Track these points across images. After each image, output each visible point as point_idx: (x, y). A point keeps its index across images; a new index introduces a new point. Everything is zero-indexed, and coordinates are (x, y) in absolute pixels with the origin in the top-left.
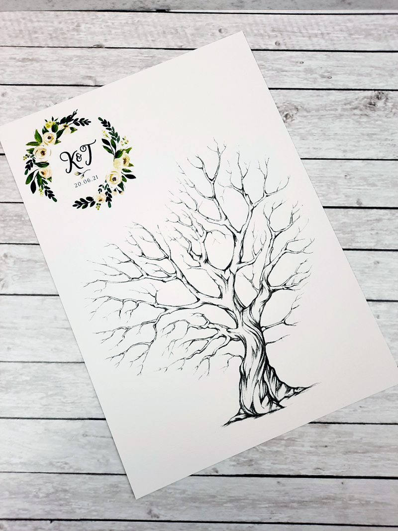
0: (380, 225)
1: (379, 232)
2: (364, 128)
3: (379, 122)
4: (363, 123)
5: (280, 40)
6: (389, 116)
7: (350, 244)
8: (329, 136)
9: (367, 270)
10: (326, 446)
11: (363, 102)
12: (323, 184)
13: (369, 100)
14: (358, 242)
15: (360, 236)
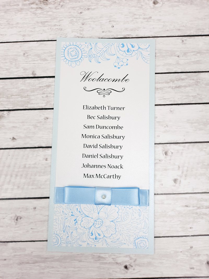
0: (49, 89)
1: (49, 95)
2: (39, 18)
3: (50, 13)
4: (38, 14)
6: (58, 8)
7: (26, 105)
8: (13, 25)
9: (39, 125)
10: (5, 260)
12: (7, 61)
14: (32, 104)
15: (34, 99)
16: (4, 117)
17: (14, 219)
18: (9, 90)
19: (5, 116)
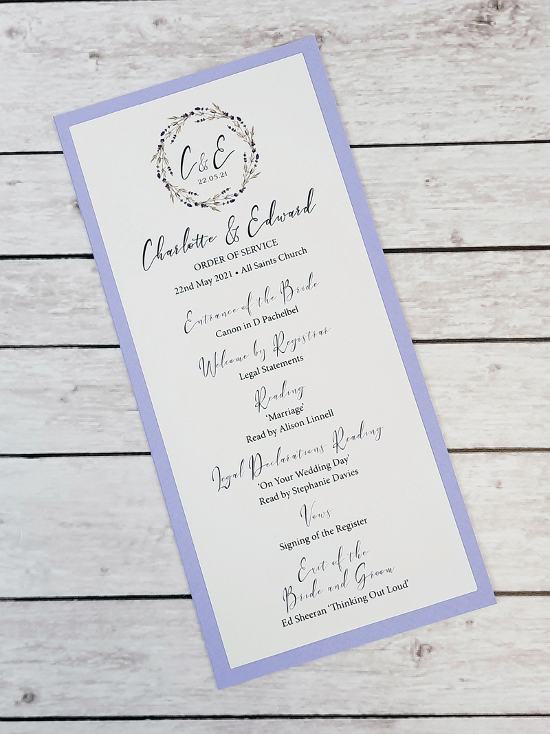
0: (502, 285)
1: (500, 301)
2: (466, 74)
4: (465, 63)
6: (520, 46)
7: (437, 329)
8: (391, 94)
9: (474, 385)
11: (463, 17)
13: (476, 12)
14: (455, 325)
15: (459, 312)
17: (411, 652)
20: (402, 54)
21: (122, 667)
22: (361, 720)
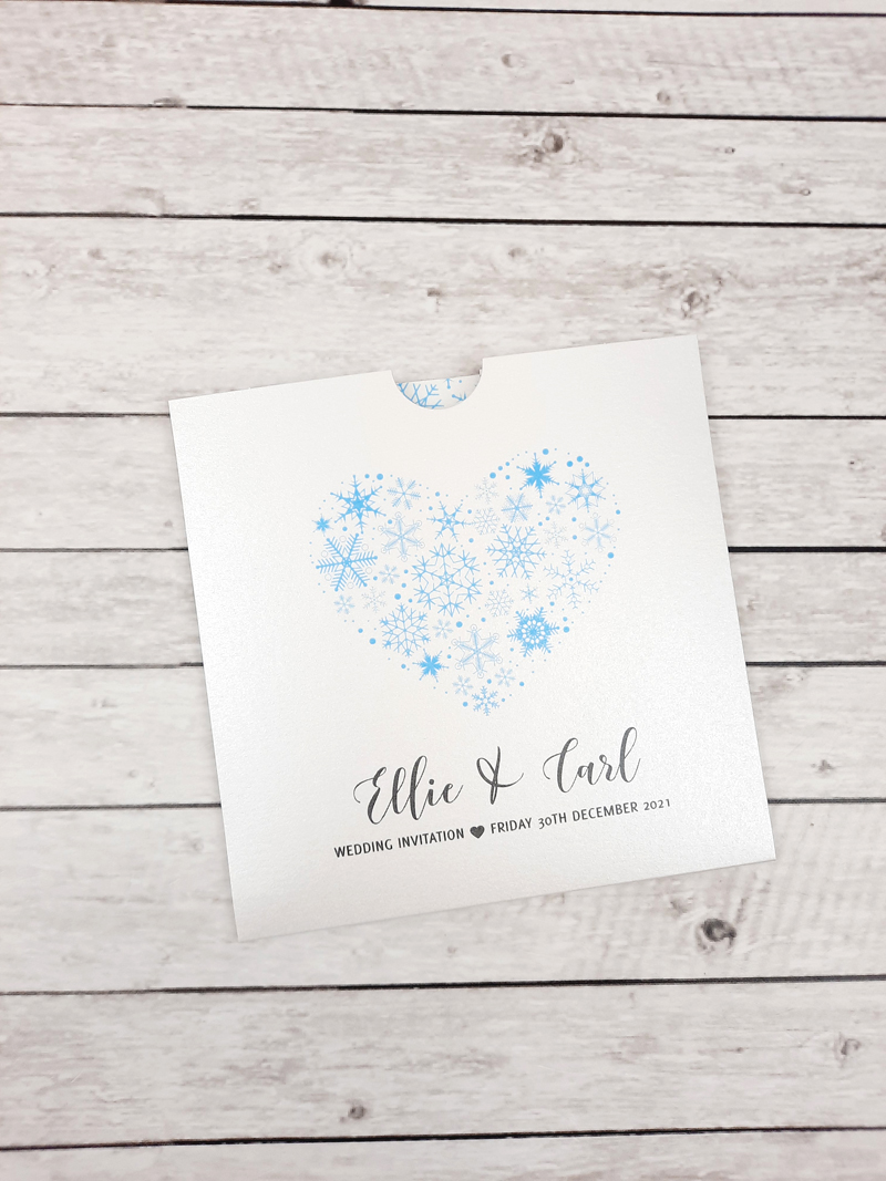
5: (668, 85)
7: (865, 649)
8: (807, 353)
12: (791, 486)
16: (789, 686)
17: (835, 1050)
18: (801, 590)
19: (790, 683)
20: (820, 304)
21: (476, 1072)
22: (774, 1133)
